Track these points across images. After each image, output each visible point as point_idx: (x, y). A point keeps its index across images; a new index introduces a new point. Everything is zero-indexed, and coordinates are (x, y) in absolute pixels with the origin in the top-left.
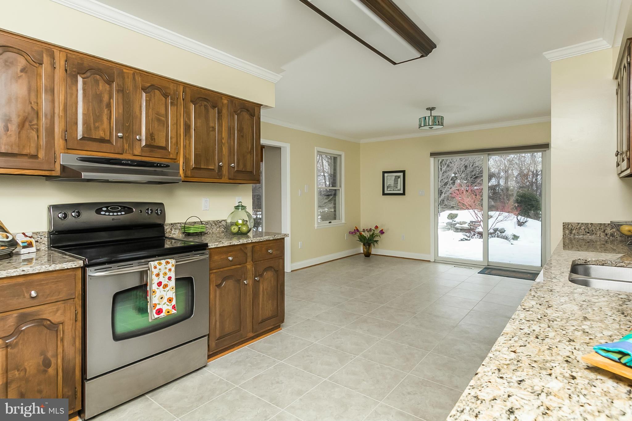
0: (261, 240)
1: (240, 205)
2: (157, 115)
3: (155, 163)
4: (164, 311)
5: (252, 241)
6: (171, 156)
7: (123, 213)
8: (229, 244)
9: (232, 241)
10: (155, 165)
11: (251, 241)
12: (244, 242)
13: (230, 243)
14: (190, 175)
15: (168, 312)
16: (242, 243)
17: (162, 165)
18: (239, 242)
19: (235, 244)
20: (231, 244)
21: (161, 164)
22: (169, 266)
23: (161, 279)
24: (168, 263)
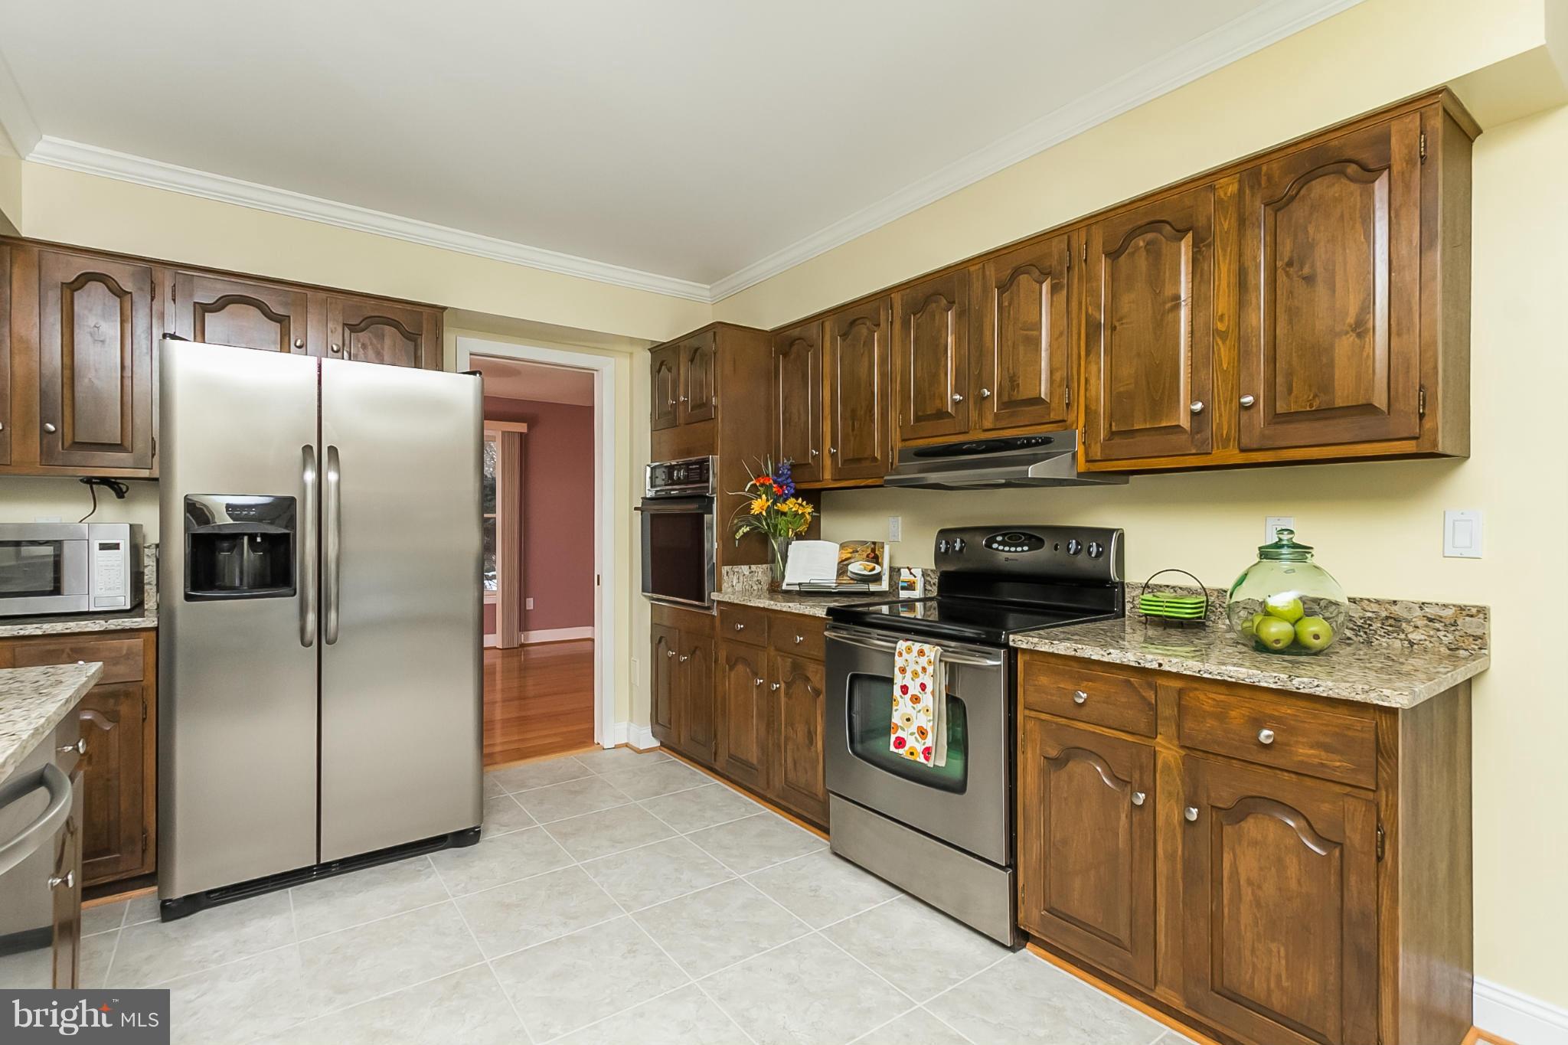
0: (1206, 675)
1: (1285, 542)
2: (1025, 330)
3: (1019, 439)
4: (906, 748)
5: (1160, 665)
6: (1053, 416)
7: (1026, 548)
8: (1073, 653)
9: (1080, 646)
10: (1019, 443)
11: (1155, 666)
12: (1125, 661)
13: (1075, 650)
14: (1099, 454)
15: (912, 754)
16: (1118, 662)
17: (1033, 441)
18: (1105, 654)
19: (1093, 657)
20: (1078, 654)
21: (1029, 439)
22: (923, 661)
23: (908, 682)
24: (921, 653)
